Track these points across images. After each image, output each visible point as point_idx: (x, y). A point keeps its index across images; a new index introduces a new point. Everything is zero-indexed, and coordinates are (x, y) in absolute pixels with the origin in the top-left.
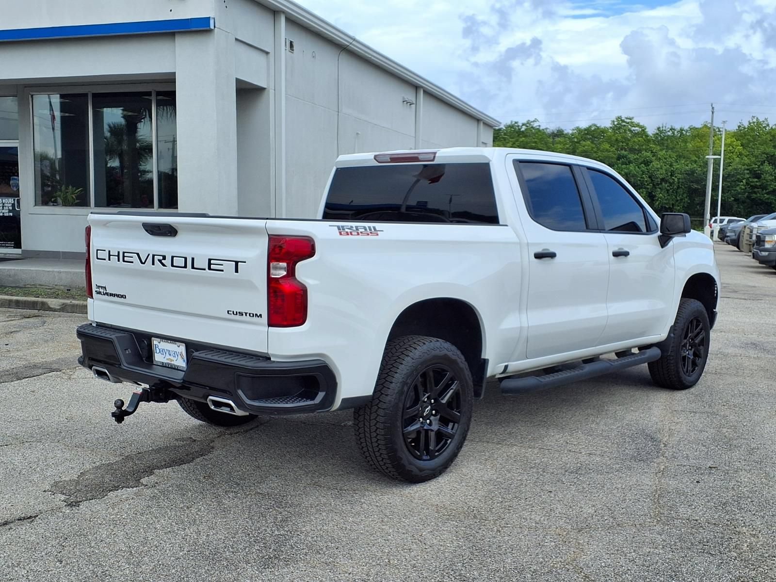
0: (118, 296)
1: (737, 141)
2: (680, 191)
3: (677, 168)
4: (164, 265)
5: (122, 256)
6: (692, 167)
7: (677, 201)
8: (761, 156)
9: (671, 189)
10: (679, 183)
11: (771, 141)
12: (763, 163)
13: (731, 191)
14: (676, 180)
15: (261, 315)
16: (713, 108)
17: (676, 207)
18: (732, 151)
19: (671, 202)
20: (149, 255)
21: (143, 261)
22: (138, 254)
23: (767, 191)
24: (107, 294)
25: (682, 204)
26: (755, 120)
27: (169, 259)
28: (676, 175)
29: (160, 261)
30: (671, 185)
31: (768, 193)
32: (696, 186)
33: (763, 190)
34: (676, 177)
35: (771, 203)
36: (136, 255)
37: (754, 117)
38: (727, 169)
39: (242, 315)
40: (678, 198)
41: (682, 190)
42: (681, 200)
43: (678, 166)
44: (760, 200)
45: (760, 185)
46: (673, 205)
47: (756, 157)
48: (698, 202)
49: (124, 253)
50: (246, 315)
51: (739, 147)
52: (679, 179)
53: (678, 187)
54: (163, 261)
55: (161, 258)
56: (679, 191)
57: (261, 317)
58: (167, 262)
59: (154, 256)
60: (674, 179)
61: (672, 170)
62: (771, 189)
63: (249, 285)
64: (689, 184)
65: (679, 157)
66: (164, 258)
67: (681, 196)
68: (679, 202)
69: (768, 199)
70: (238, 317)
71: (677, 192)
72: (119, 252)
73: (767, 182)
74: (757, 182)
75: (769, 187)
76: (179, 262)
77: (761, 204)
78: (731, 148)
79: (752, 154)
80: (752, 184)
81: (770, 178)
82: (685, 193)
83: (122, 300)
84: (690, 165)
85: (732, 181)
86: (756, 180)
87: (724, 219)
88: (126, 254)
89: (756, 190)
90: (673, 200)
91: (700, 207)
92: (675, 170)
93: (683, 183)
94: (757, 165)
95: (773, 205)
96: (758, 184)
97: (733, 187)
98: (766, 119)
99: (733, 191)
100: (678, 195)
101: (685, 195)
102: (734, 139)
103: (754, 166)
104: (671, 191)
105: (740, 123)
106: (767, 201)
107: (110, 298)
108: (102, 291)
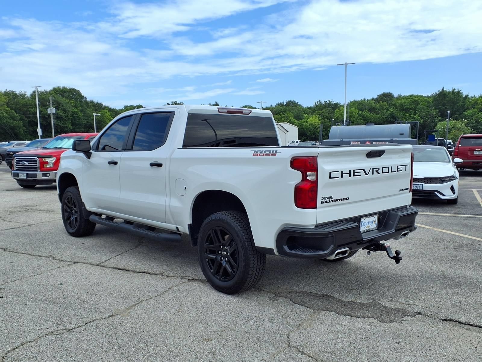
0: (342, 200)
4: (378, 173)
5: (353, 173)
20: (370, 169)
21: (367, 173)
22: (364, 170)
24: (333, 201)
27: (381, 169)
29: (376, 171)
36: (363, 170)
49: (354, 171)
54: (378, 171)
55: (377, 169)
58: (380, 171)
59: (373, 169)
66: (379, 169)
72: (350, 171)
76: (386, 170)
83: (346, 201)
88: (355, 171)
107: (335, 203)
108: (328, 200)
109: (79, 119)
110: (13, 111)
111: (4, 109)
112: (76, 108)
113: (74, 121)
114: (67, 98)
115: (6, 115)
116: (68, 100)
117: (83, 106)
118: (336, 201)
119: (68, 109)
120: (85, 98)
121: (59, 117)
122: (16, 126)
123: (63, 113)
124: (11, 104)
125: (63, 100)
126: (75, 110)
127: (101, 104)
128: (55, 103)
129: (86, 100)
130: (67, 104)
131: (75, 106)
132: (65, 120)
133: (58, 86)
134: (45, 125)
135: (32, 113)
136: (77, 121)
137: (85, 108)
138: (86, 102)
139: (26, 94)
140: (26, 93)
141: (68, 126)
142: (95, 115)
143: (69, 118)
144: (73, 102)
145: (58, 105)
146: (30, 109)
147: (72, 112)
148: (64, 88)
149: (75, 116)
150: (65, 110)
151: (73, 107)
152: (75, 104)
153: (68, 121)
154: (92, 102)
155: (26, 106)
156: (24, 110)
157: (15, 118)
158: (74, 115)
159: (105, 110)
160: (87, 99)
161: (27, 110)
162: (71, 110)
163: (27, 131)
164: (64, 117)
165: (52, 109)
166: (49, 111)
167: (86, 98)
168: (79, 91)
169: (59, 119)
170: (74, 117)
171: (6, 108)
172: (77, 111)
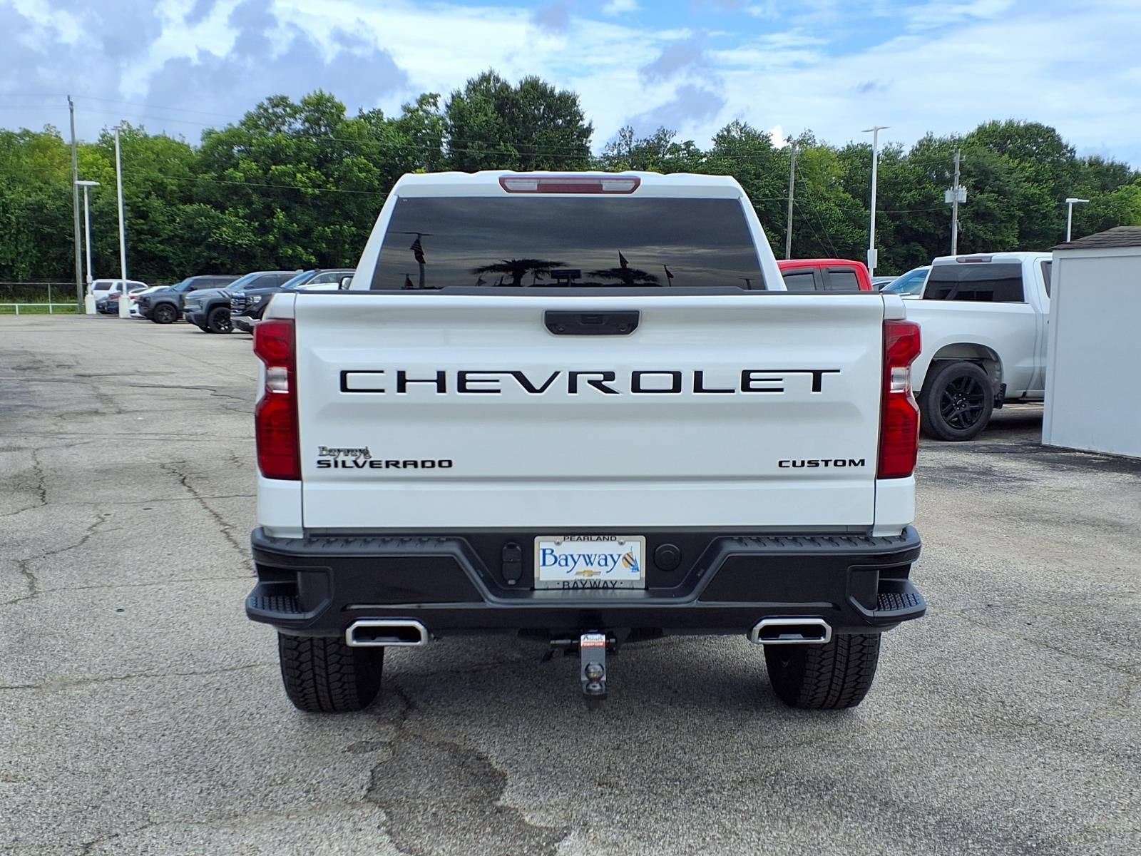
1: (103, 158)
2: (24, 238)
3: (12, 200)
4: (607, 391)
5: (456, 381)
6: (38, 199)
7: (19, 254)
8: (145, 184)
9: (6, 234)
10: (18, 223)
11: (154, 161)
12: (148, 195)
13: (106, 237)
14: (13, 218)
15: (862, 462)
16: (71, 104)
17: (19, 265)
18: (97, 175)
19: (9, 257)
20: (557, 373)
21: (539, 387)
22: (518, 375)
23: (160, 239)
24: (373, 465)
25: (28, 259)
26: (125, 127)
27: (624, 378)
28: (13, 211)
29: (595, 383)
30: (5, 228)
31: (161, 242)
32: (49, 230)
33: (154, 238)
34: (12, 214)
35: (167, 258)
36: (511, 375)
37: (124, 122)
38: (96, 203)
39: (817, 465)
40: (21, 250)
41: (25, 236)
42: (26, 252)
43: (13, 196)
44: (150, 252)
45: (148, 230)
46: (13, 260)
47: (138, 185)
48: (53, 256)
49: (462, 373)
50: (826, 465)
51: (107, 169)
52: (17, 218)
53: (19, 232)
54: (606, 383)
55: (599, 377)
56: (20, 237)
57: (863, 464)
58: (620, 384)
59: (573, 374)
60: (9, 218)
61: (3, 203)
62: (165, 236)
63: (844, 410)
64: (36, 225)
65: (12, 181)
66: (609, 376)
67: (24, 246)
68: (22, 255)
69: (163, 251)
70: (806, 470)
71: (16, 240)
72: (442, 373)
73: (159, 224)
74: (143, 224)
75: (162, 234)
77: (153, 259)
78: (95, 170)
79: (130, 180)
80: (136, 227)
81: (161, 218)
82: (31, 240)
83: (437, 471)
84: (33, 195)
85: (106, 223)
86: (142, 221)
87: (111, 284)
88: (470, 376)
89: (143, 237)
90: (11, 253)
91: (57, 263)
92: (8, 201)
93: (25, 223)
94: (139, 197)
95: (171, 261)
96: (145, 227)
97: (107, 232)
98: (142, 127)
99: (109, 239)
100: (19, 245)
101: (32, 244)
102: (98, 156)
103: (135, 199)
104: (7, 237)
105: (103, 130)
106: (161, 254)
107: (384, 472)
108: (349, 460)
109: (1045, 216)
110: (858, 201)
111: (837, 197)
112: (1036, 185)
113: (1029, 223)
114: (1013, 155)
115: (838, 212)
116: (1017, 161)
117: (1059, 176)
118: (387, 466)
119: (1012, 187)
120: (1072, 151)
121: (984, 214)
122: (859, 244)
123: (996, 200)
124: (856, 182)
125: (999, 162)
126: (1033, 191)
127: (1122, 168)
128: (974, 174)
129: (1074, 157)
130: (1010, 172)
131: (1036, 180)
132: (1002, 222)
133: (994, 122)
134: (941, 237)
135: (909, 204)
136: (1037, 224)
137: (1067, 184)
138: (1073, 163)
139: (901, 152)
140: (903, 149)
141: (1008, 240)
142: (1074, 205)
143: (1012, 217)
144: (1030, 167)
145: (983, 177)
146: (904, 194)
147: (1023, 196)
148: (1010, 124)
149: (1032, 207)
150: (1000, 192)
151: (1028, 180)
152: (1038, 172)
153: (1009, 225)
154: (1095, 163)
155: (895, 184)
156: (888, 197)
157: (861, 222)
158: (1028, 205)
159: (1133, 186)
160: (1077, 156)
161: (896, 197)
162: (1022, 191)
163: (890, 256)
164: (997, 212)
165: (957, 191)
166: (949, 197)
167: (1075, 152)
168: (1054, 130)
169: (983, 219)
170: (1028, 213)
171: (842, 195)
172: (1038, 192)
